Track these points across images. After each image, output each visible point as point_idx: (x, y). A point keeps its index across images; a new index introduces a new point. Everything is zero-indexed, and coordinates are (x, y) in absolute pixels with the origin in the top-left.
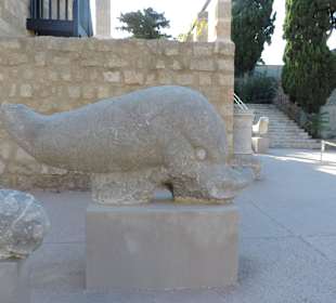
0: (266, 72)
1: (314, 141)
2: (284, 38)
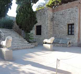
0: (10, 18)
1: (30, 44)
2: (16, 3)
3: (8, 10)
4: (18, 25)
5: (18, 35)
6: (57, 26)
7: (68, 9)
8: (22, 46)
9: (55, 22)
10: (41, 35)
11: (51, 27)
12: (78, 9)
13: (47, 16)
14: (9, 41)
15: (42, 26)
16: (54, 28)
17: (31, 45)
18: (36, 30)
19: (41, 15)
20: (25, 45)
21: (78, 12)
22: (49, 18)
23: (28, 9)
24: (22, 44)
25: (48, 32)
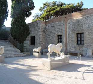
3: (4, 21)
4: (12, 36)
5: (12, 45)
6: (49, 37)
7: (58, 22)
8: (15, 54)
9: (47, 33)
10: (34, 45)
11: (44, 37)
12: (65, 23)
13: (40, 28)
14: (2, 49)
15: (35, 37)
16: (46, 39)
17: (24, 54)
18: (30, 40)
19: (35, 27)
20: (17, 54)
21: (65, 25)
22: (41, 30)
23: (22, 22)
24: (15, 53)
25: (41, 42)
